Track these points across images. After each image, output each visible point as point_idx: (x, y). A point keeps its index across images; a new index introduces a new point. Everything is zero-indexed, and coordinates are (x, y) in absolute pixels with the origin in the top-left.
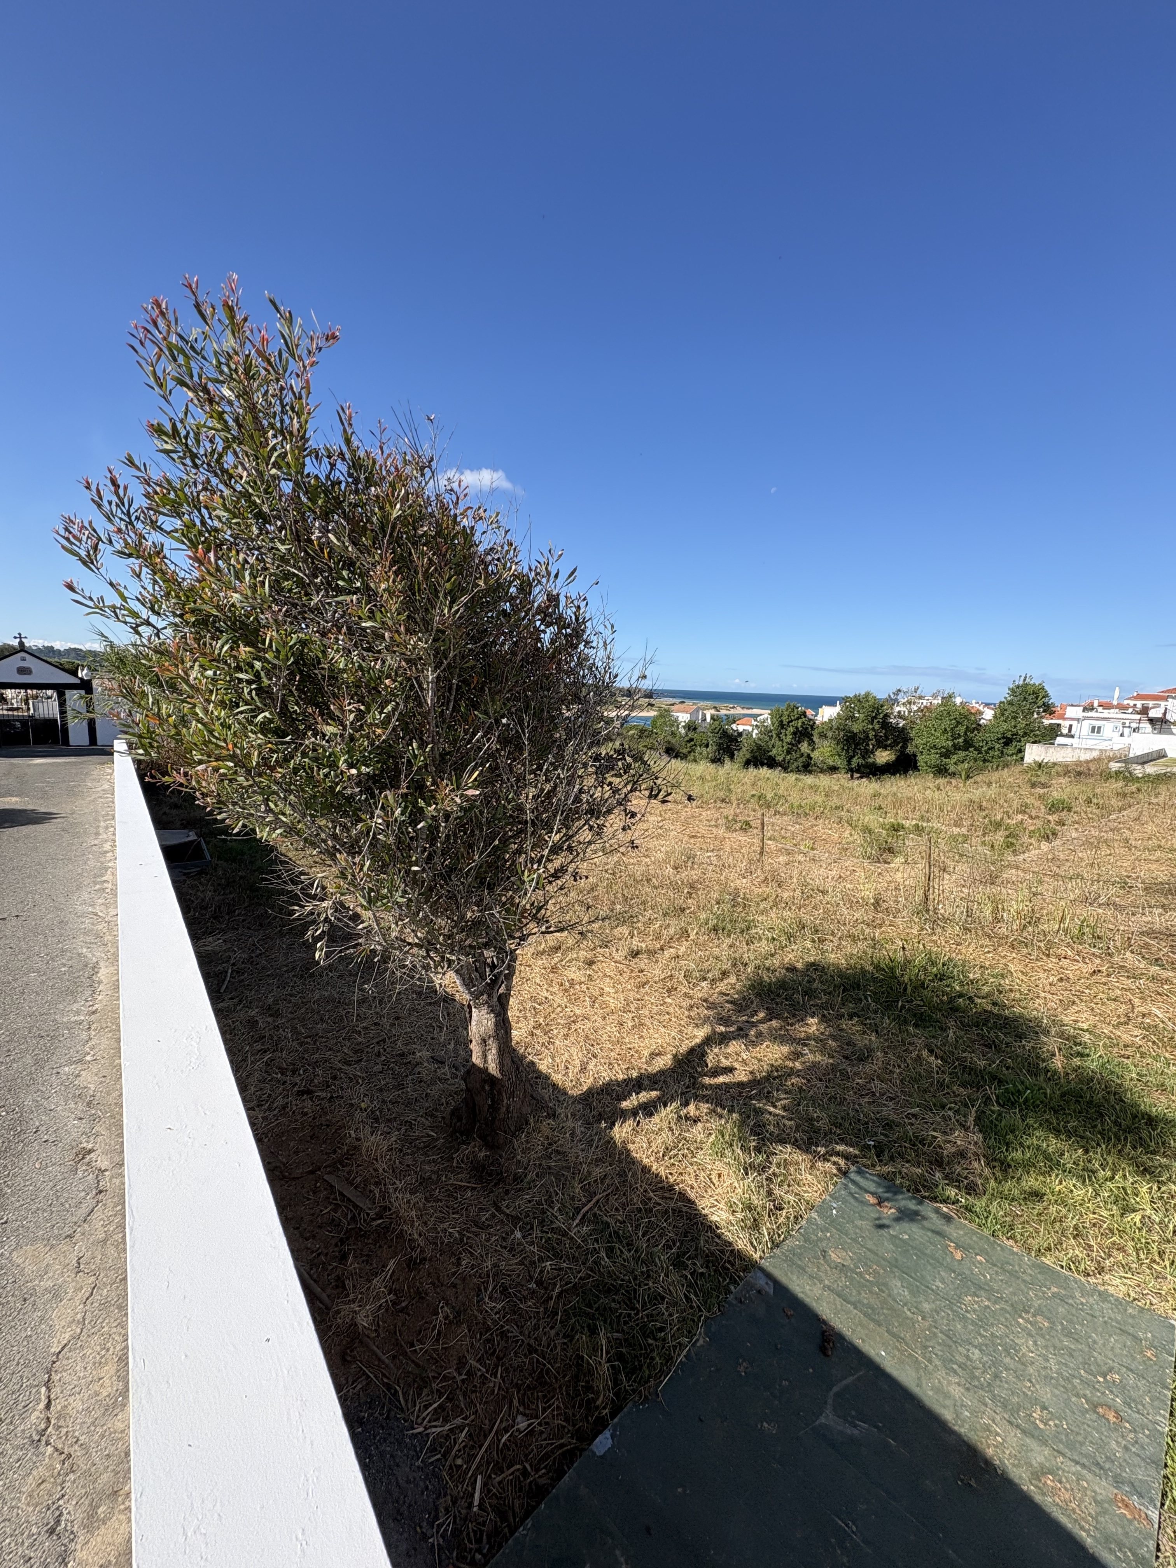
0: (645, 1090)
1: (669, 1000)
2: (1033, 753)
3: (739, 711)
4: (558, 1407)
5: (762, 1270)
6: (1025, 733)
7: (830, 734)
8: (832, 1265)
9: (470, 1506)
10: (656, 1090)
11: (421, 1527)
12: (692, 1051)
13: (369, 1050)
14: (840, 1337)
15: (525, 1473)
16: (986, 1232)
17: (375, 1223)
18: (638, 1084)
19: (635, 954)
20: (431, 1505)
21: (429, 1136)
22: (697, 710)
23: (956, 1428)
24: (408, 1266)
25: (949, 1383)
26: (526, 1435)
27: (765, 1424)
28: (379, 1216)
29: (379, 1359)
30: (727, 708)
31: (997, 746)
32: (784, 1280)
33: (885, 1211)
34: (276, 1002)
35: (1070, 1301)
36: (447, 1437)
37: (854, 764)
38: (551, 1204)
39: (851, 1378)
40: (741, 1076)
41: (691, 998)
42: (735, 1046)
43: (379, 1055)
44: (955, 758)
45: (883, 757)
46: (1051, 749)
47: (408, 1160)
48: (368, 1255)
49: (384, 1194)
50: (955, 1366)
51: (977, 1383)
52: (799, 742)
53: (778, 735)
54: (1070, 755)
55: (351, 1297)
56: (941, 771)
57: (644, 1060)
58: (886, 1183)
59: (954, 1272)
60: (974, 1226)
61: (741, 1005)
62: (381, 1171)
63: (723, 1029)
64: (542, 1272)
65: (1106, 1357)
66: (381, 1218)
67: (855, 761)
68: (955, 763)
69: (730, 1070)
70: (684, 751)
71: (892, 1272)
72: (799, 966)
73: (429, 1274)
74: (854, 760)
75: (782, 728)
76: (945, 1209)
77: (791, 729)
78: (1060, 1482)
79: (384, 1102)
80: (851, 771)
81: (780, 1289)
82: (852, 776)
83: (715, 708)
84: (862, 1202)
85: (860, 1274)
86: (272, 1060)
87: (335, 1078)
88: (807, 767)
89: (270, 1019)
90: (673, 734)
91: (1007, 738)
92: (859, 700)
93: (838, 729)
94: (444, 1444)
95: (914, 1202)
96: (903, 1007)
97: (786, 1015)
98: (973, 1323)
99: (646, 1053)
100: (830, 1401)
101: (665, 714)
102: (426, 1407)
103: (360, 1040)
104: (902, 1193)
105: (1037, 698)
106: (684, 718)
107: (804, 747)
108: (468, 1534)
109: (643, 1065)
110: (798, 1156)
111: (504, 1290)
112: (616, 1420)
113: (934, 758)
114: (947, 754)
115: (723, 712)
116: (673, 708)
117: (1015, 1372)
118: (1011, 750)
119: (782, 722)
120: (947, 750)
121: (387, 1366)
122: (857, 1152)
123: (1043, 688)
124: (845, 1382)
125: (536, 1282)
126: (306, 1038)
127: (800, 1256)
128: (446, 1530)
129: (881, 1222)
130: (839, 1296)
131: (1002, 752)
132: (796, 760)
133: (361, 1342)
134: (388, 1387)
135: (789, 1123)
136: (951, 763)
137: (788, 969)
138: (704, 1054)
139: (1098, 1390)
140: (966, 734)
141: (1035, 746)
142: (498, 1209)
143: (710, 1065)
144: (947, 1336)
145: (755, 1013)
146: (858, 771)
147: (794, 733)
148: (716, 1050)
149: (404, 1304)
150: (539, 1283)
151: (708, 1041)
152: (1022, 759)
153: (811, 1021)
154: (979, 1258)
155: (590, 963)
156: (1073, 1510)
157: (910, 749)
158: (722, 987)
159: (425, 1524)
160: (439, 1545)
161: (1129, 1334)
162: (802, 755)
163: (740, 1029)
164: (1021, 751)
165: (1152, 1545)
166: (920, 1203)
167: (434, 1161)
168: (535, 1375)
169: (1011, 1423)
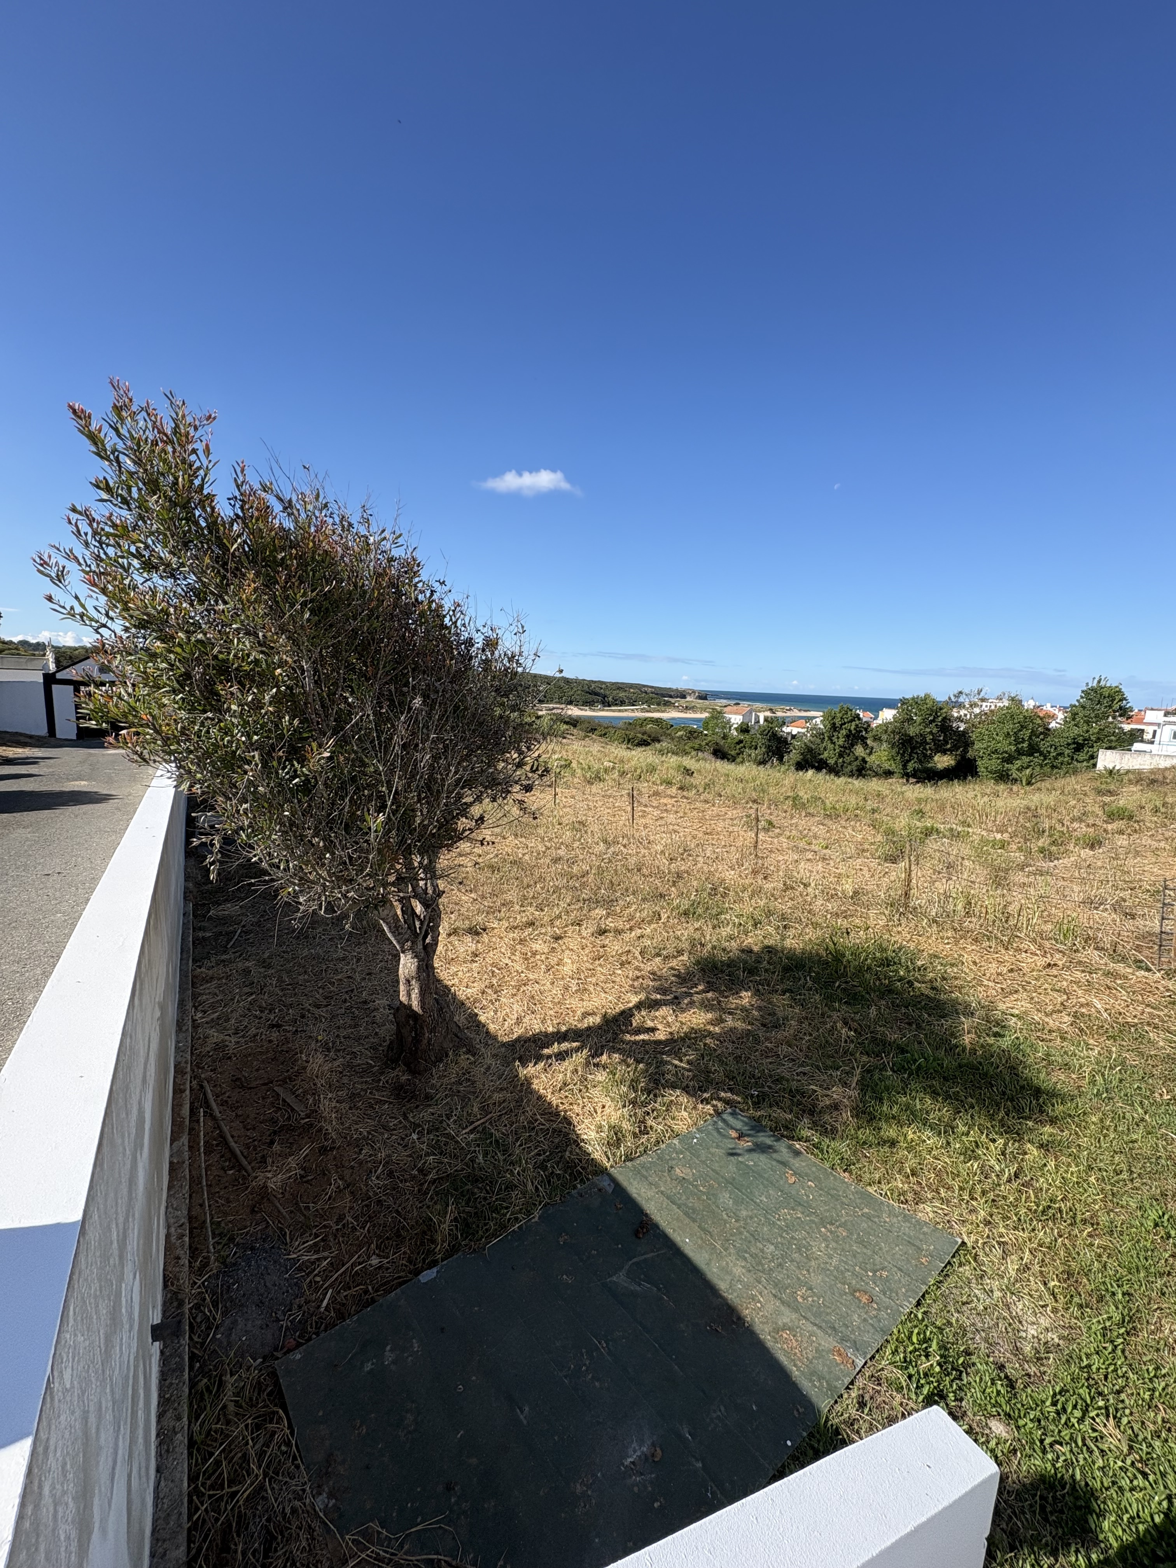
0: (567, 1041)
1: (619, 972)
2: (1107, 759)
3: (796, 713)
4: (405, 1253)
5: (609, 1175)
6: (1099, 739)
7: (884, 737)
8: (674, 1177)
9: (319, 1307)
10: (577, 1041)
11: (276, 1313)
12: (623, 1013)
13: (338, 997)
14: (656, 1226)
15: (366, 1292)
16: (827, 1165)
17: (303, 1122)
18: (561, 1037)
19: (602, 932)
20: (288, 1302)
21: (368, 1063)
22: (750, 712)
23: (725, 1295)
24: (320, 1151)
25: (735, 1265)
26: (375, 1269)
27: (565, 1277)
28: (308, 1116)
29: (279, 1212)
30: (782, 710)
31: (1067, 752)
32: (624, 1183)
33: (742, 1143)
34: (270, 957)
35: (876, 1220)
36: (313, 1263)
37: (910, 769)
38: (449, 1117)
39: (652, 1254)
40: (661, 1036)
41: (640, 971)
42: (664, 1011)
43: (345, 1001)
44: (1018, 763)
45: (943, 761)
46: (1127, 756)
47: (345, 1080)
48: (291, 1143)
49: (317, 1102)
50: (747, 1255)
51: (760, 1268)
52: (852, 745)
53: (830, 738)
54: (1148, 762)
55: (269, 1168)
56: (1003, 777)
57: (576, 1018)
58: (754, 1123)
59: (782, 1191)
60: (817, 1161)
61: (684, 979)
62: (319, 1085)
63: (659, 996)
64: (425, 1163)
65: (885, 1259)
66: (309, 1117)
67: (911, 766)
68: (1018, 769)
69: (653, 1030)
70: (733, 753)
71: (725, 1187)
72: (756, 949)
73: (335, 1158)
74: (910, 764)
75: (835, 730)
76: (798, 1146)
77: (844, 732)
78: (794, 1336)
79: (338, 1036)
80: (906, 775)
81: (620, 1191)
82: (908, 781)
83: (771, 710)
84: (724, 1136)
85: (696, 1186)
86: (255, 1000)
87: (303, 1016)
88: (862, 771)
89: (262, 970)
90: (725, 737)
91: (1077, 743)
92: (916, 702)
93: (893, 732)
94: (307, 1268)
95: (772, 1139)
96: (839, 986)
97: (723, 988)
98: (780, 1228)
99: (579, 1013)
100: (627, 1267)
101: (717, 715)
102: (304, 1243)
103: (332, 989)
104: (765, 1131)
105: (1113, 701)
106: (736, 720)
107: (859, 751)
108: (311, 1324)
109: (574, 1022)
110: (684, 1099)
111: (391, 1174)
112: (445, 1262)
113: (994, 763)
114: (1010, 759)
115: (779, 714)
116: (725, 709)
117: (798, 1263)
118: (1082, 756)
119: (834, 724)
120: (1010, 755)
121: (284, 1217)
122: (739, 1099)
123: (1120, 691)
124: (645, 1256)
125: (419, 1170)
126: (288, 985)
127: (650, 1168)
128: (295, 1319)
129: (734, 1151)
130: (668, 1198)
131: (1072, 759)
132: (850, 764)
133: (268, 1199)
134: (281, 1229)
135: (686, 1073)
136: (1013, 769)
137: (743, 951)
138: (632, 1015)
139: (864, 1281)
140: (1030, 737)
141: (1109, 752)
142: (405, 1117)
143: (634, 1024)
144: (751, 1235)
145: (696, 985)
146: (914, 776)
147: (848, 736)
148: (643, 1013)
149: (309, 1178)
150: (421, 1171)
151: (639, 1006)
152: (1095, 765)
153: (744, 994)
154: (810, 1183)
155: (557, 938)
156: (795, 1354)
157: (970, 754)
158: (674, 963)
159: (280, 1312)
160: (287, 1326)
161: (914, 1245)
162: (857, 759)
163: (676, 998)
164: (1093, 757)
165: (847, 1380)
166: (778, 1140)
167: (366, 1082)
168: (395, 1230)
169: (775, 1296)
